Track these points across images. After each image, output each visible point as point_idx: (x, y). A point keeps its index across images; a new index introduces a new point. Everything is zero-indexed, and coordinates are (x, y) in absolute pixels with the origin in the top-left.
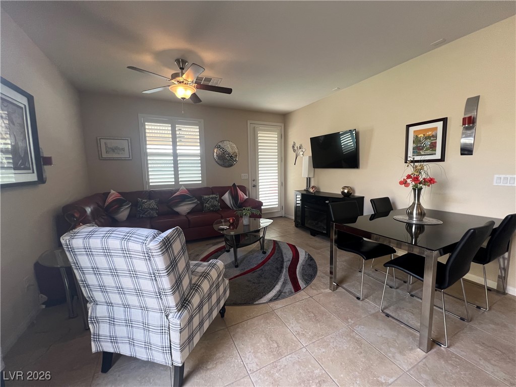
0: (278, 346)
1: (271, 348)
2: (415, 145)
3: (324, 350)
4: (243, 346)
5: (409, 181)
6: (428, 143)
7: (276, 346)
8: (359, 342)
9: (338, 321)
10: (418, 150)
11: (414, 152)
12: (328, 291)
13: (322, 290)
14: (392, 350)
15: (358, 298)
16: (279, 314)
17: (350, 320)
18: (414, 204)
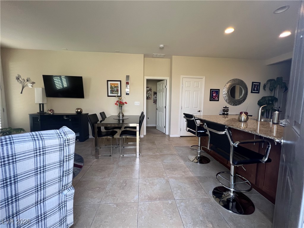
0: (99, 188)
1: (97, 191)
2: (111, 89)
3: (117, 175)
4: (82, 202)
5: (117, 103)
6: (116, 89)
7: (98, 188)
8: (123, 166)
9: (111, 166)
10: (112, 92)
11: (111, 92)
12: (95, 160)
13: (93, 161)
14: (132, 162)
15: (110, 156)
16: (84, 180)
17: (115, 163)
18: (120, 112)
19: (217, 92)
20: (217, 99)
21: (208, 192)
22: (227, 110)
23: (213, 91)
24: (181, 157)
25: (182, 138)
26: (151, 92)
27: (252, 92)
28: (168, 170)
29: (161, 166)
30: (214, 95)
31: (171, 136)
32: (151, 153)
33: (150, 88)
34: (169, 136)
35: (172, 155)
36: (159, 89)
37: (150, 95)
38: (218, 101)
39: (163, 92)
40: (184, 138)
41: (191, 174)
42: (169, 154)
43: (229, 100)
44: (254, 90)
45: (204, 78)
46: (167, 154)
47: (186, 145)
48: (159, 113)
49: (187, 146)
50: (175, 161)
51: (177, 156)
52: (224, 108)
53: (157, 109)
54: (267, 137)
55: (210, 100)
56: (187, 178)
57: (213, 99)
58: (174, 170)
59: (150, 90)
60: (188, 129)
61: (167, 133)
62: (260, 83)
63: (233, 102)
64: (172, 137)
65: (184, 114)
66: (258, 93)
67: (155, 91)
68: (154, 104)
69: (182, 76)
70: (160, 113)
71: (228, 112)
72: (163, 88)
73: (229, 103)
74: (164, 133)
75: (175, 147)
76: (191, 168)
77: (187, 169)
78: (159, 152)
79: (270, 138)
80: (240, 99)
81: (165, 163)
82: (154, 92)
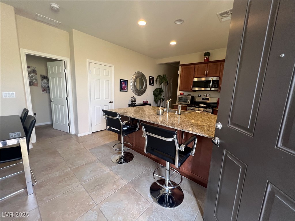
19: (126, 82)
20: (126, 89)
21: (147, 196)
22: (135, 100)
23: (122, 82)
24: (103, 162)
25: (94, 135)
26: (36, 75)
27: (149, 85)
28: (93, 191)
29: (81, 191)
30: (123, 85)
31: (80, 135)
32: (57, 173)
33: (33, 69)
34: (76, 135)
35: (90, 163)
36: (52, 72)
37: (34, 79)
38: (127, 91)
39: (60, 78)
40: (97, 134)
41: (123, 183)
42: (86, 164)
43: (135, 90)
44: (151, 83)
45: (114, 66)
46: (83, 165)
47: (103, 143)
48: (55, 107)
49: (105, 144)
50: (97, 172)
51: (98, 162)
52: (132, 98)
53: (51, 101)
54: (197, 134)
55: (120, 91)
56: (121, 190)
57: (123, 89)
58: (102, 187)
59: (34, 71)
60: (108, 127)
61: (73, 132)
62: (154, 77)
63: (138, 93)
64: (81, 137)
65: (103, 111)
66: (153, 85)
67: (44, 74)
68: (43, 92)
69: (88, 61)
70: (58, 107)
71: (135, 102)
72: (59, 72)
73: (135, 93)
74: (69, 132)
75: (90, 150)
76: (120, 173)
77: (116, 176)
78: (70, 166)
79: (199, 135)
80: (142, 90)
81: (85, 181)
82: (41, 75)
